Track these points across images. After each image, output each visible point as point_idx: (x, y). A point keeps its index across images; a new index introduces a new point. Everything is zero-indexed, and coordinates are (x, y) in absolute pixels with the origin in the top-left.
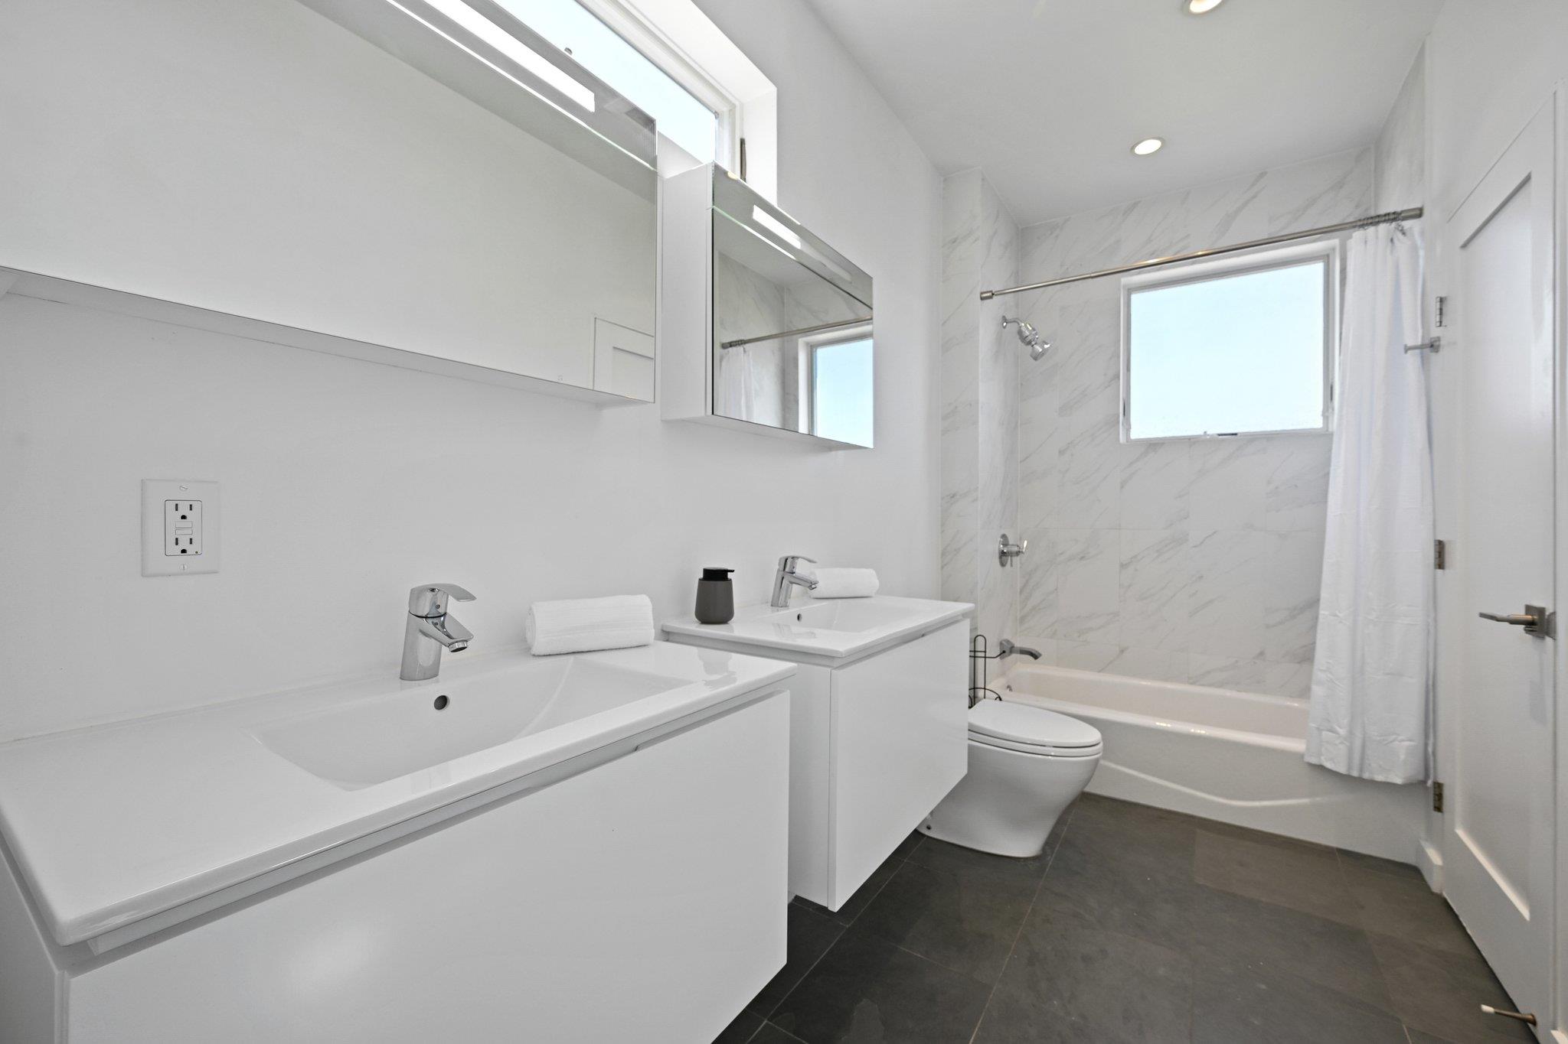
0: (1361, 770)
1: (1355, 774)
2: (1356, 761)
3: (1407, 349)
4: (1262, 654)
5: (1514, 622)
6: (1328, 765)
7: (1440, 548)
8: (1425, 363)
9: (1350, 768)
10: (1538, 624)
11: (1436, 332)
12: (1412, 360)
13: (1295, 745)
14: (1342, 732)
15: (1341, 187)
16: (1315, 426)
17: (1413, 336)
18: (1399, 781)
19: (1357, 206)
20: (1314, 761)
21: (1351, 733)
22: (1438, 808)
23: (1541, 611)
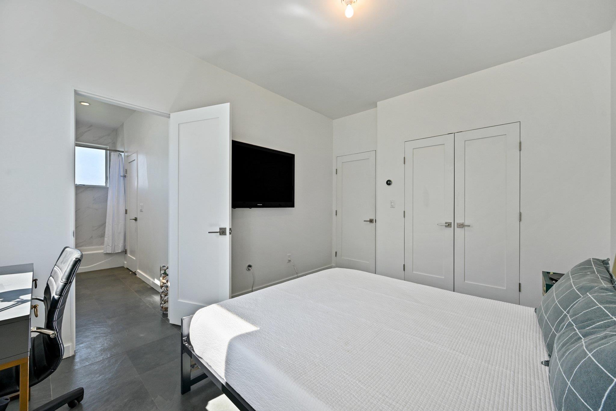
0: (114, 252)
1: (113, 253)
2: (113, 251)
3: (121, 176)
4: (92, 237)
5: (133, 220)
6: (108, 252)
7: (126, 210)
8: (124, 179)
9: (112, 252)
10: (136, 219)
11: (125, 174)
12: (122, 178)
13: (102, 251)
14: (111, 245)
15: (109, 136)
16: (103, 185)
17: (122, 174)
18: (120, 251)
19: (112, 141)
20: (105, 252)
21: (112, 245)
22: (126, 254)
23: (136, 218)
